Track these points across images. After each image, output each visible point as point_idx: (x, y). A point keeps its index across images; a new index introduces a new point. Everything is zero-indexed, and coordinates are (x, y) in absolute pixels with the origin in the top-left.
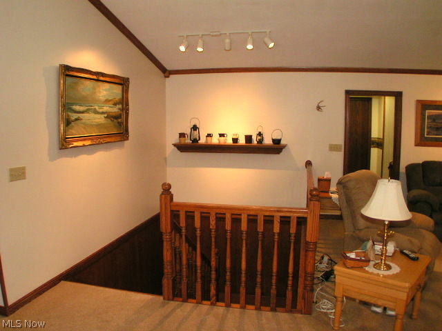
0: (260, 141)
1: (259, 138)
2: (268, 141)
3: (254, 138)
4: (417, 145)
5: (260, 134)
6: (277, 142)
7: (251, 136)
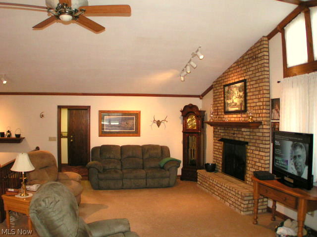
0: (9, 136)
1: (8, 134)
2: (13, 136)
3: (5, 133)
4: (100, 136)
5: (9, 132)
6: (18, 136)
7: (4, 133)
